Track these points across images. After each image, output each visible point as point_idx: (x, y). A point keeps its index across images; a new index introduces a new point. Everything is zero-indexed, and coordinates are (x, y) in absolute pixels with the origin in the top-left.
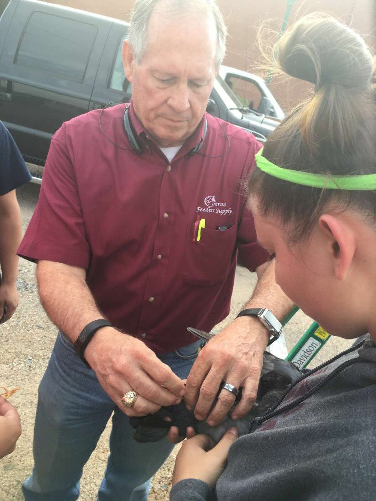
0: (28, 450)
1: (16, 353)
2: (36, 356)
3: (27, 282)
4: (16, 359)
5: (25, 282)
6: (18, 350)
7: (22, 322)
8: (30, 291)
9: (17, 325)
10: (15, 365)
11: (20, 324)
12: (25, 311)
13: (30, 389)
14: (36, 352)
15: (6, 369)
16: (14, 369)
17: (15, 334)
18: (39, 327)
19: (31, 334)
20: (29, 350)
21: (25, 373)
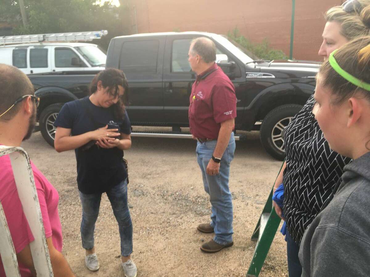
0: (151, 271)
1: (141, 227)
2: (151, 227)
3: (144, 191)
4: (142, 230)
5: (143, 191)
6: (142, 226)
7: (142, 212)
8: (146, 196)
9: (140, 214)
10: (141, 233)
11: (142, 213)
12: (144, 206)
13: (149, 243)
14: (151, 226)
15: (136, 235)
16: (141, 235)
17: (140, 218)
18: (152, 213)
19: (148, 217)
20: (148, 225)
21: (146, 236)
